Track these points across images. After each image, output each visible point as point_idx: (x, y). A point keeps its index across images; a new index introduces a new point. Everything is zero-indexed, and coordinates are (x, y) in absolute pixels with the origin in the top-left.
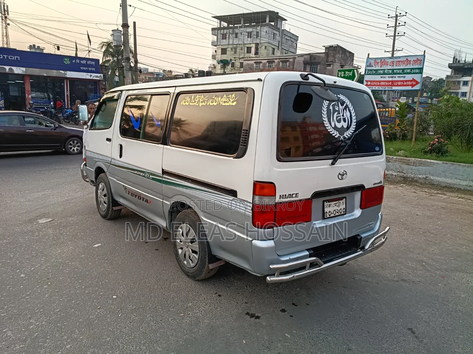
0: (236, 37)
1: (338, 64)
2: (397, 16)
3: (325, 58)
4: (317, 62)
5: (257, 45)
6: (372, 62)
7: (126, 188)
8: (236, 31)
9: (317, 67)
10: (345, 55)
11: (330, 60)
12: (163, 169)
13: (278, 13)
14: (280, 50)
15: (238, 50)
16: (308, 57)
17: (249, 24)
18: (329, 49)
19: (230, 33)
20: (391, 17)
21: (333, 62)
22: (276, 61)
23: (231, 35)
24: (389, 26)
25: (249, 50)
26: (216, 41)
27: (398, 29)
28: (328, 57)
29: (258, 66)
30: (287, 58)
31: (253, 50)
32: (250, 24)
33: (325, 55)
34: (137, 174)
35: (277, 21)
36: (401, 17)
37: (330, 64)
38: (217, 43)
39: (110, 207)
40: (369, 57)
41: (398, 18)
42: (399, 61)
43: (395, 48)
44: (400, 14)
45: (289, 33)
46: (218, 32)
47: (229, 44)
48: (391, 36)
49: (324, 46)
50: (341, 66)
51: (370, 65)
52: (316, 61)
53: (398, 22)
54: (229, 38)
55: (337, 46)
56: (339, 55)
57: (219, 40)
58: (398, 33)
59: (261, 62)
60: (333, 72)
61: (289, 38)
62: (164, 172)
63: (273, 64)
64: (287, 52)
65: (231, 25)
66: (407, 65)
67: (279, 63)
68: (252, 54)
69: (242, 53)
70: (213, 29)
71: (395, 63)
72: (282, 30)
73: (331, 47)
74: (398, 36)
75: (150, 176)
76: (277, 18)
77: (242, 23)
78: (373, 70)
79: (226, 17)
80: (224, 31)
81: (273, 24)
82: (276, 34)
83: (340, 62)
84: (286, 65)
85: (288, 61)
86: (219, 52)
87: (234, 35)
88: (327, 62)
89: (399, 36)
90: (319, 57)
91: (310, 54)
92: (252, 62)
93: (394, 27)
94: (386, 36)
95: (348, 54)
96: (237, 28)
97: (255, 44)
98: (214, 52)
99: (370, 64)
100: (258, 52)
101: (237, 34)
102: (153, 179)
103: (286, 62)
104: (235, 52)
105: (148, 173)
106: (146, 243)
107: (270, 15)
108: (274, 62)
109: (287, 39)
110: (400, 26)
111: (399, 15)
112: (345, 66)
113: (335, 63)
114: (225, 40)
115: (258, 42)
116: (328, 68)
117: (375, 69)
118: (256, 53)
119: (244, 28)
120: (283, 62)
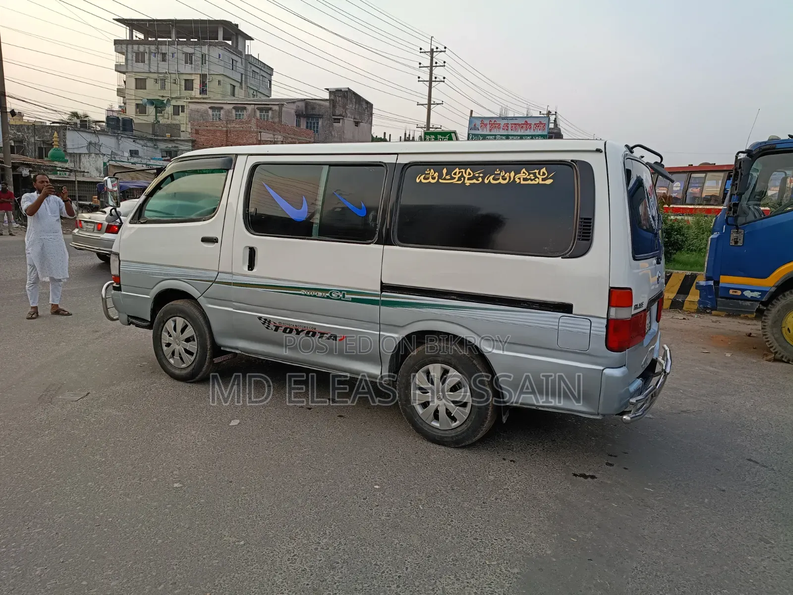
0: (164, 60)
1: (350, 119)
2: (432, 51)
3: (330, 108)
4: (318, 114)
5: (203, 77)
6: (478, 123)
7: (267, 322)
8: (164, 49)
9: (318, 123)
10: (360, 104)
11: (337, 112)
12: (383, 282)
13: (237, 25)
14: (243, 89)
15: (168, 85)
16: (302, 104)
17: (185, 40)
18: (337, 94)
19: (150, 53)
20: (425, 52)
21: (343, 116)
22: (249, 108)
23: (152, 57)
24: (421, 65)
25: (189, 85)
26: (124, 64)
27: (436, 71)
28: (334, 106)
29: (216, 114)
30: (268, 105)
31: (197, 84)
32: (188, 39)
33: (330, 104)
34: (305, 295)
35: (237, 39)
36: (438, 53)
37: (339, 119)
38: (127, 68)
39: (206, 359)
40: (473, 116)
41: (435, 54)
42: (515, 124)
43: (432, 99)
44: (437, 48)
45: (257, 61)
46: (127, 48)
47: (150, 72)
48: (425, 81)
49: (328, 89)
50: (355, 123)
51: (475, 128)
52: (316, 112)
53: (435, 60)
54: (150, 60)
55: (347, 90)
56: (351, 106)
57: (129, 62)
58: (436, 78)
59: (222, 108)
60: (343, 132)
61: (257, 70)
62: (384, 287)
63: (244, 112)
64: (255, 94)
65: (151, 38)
66: (526, 130)
67: (255, 112)
68: (196, 92)
69: (178, 90)
70: (116, 42)
71: (510, 126)
72: (246, 55)
73: (339, 91)
74: (435, 81)
75: (346, 296)
76: (236, 34)
77: (173, 35)
78: (479, 134)
79: (142, 23)
80: (139, 48)
81: (231, 44)
82: (237, 61)
83: (353, 117)
84: (268, 116)
85: (271, 109)
86: (132, 83)
87: (160, 57)
88: (333, 115)
89: (437, 81)
90: (320, 105)
91: (305, 100)
92: (207, 106)
93: (429, 68)
94: (419, 81)
95: (364, 106)
96: (164, 43)
97: (199, 76)
98: (123, 83)
99: (475, 125)
100: (206, 91)
101: (164, 55)
102: (354, 300)
103: (267, 110)
104: (163, 87)
105: (341, 291)
106: (310, 409)
107: (224, 28)
108: (245, 108)
109: (255, 72)
110: (438, 66)
111: (435, 50)
112: (361, 123)
113: (346, 117)
114: (141, 64)
115: (206, 73)
116: (335, 124)
117: (483, 133)
118: (203, 91)
119: (177, 45)
120: (261, 110)
